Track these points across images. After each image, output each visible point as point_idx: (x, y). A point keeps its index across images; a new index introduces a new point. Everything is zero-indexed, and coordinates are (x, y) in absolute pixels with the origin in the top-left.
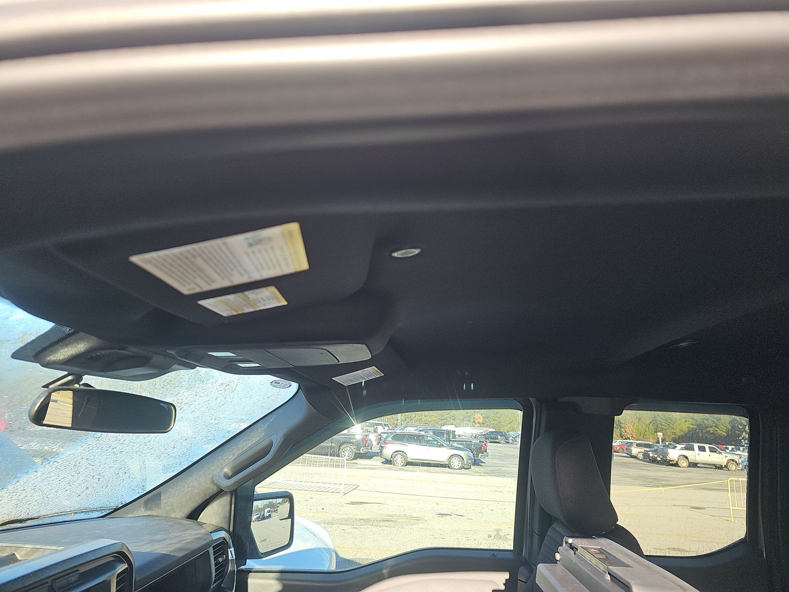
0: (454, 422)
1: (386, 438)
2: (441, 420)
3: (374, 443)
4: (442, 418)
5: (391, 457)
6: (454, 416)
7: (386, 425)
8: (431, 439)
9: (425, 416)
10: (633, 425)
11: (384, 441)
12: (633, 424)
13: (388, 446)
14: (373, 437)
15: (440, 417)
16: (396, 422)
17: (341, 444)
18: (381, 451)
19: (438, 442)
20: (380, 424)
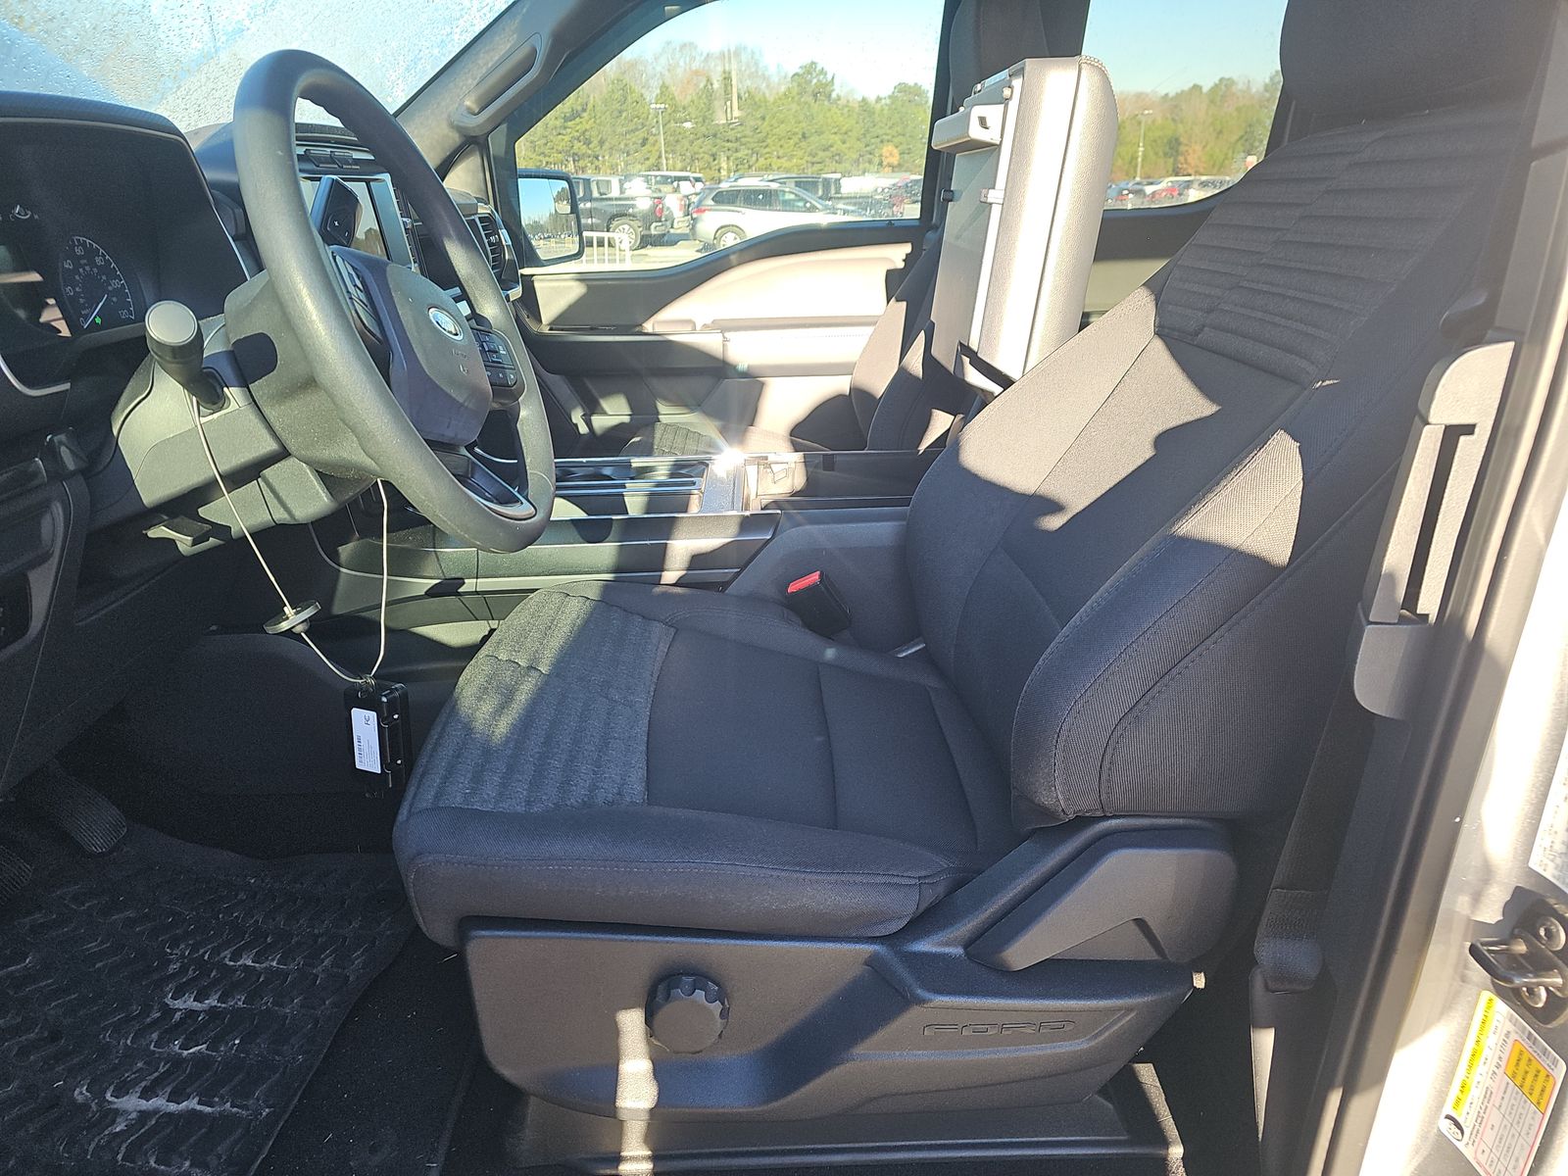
0: (840, 167)
1: (700, 201)
2: (813, 163)
3: (678, 214)
4: (815, 159)
5: (715, 238)
6: (839, 155)
7: (698, 180)
8: (792, 197)
9: (778, 157)
10: (1204, 147)
11: (698, 207)
12: (1204, 144)
13: (706, 216)
14: (673, 203)
15: (809, 159)
16: (716, 174)
17: (613, 217)
18: (693, 228)
19: (807, 202)
20: (686, 179)
